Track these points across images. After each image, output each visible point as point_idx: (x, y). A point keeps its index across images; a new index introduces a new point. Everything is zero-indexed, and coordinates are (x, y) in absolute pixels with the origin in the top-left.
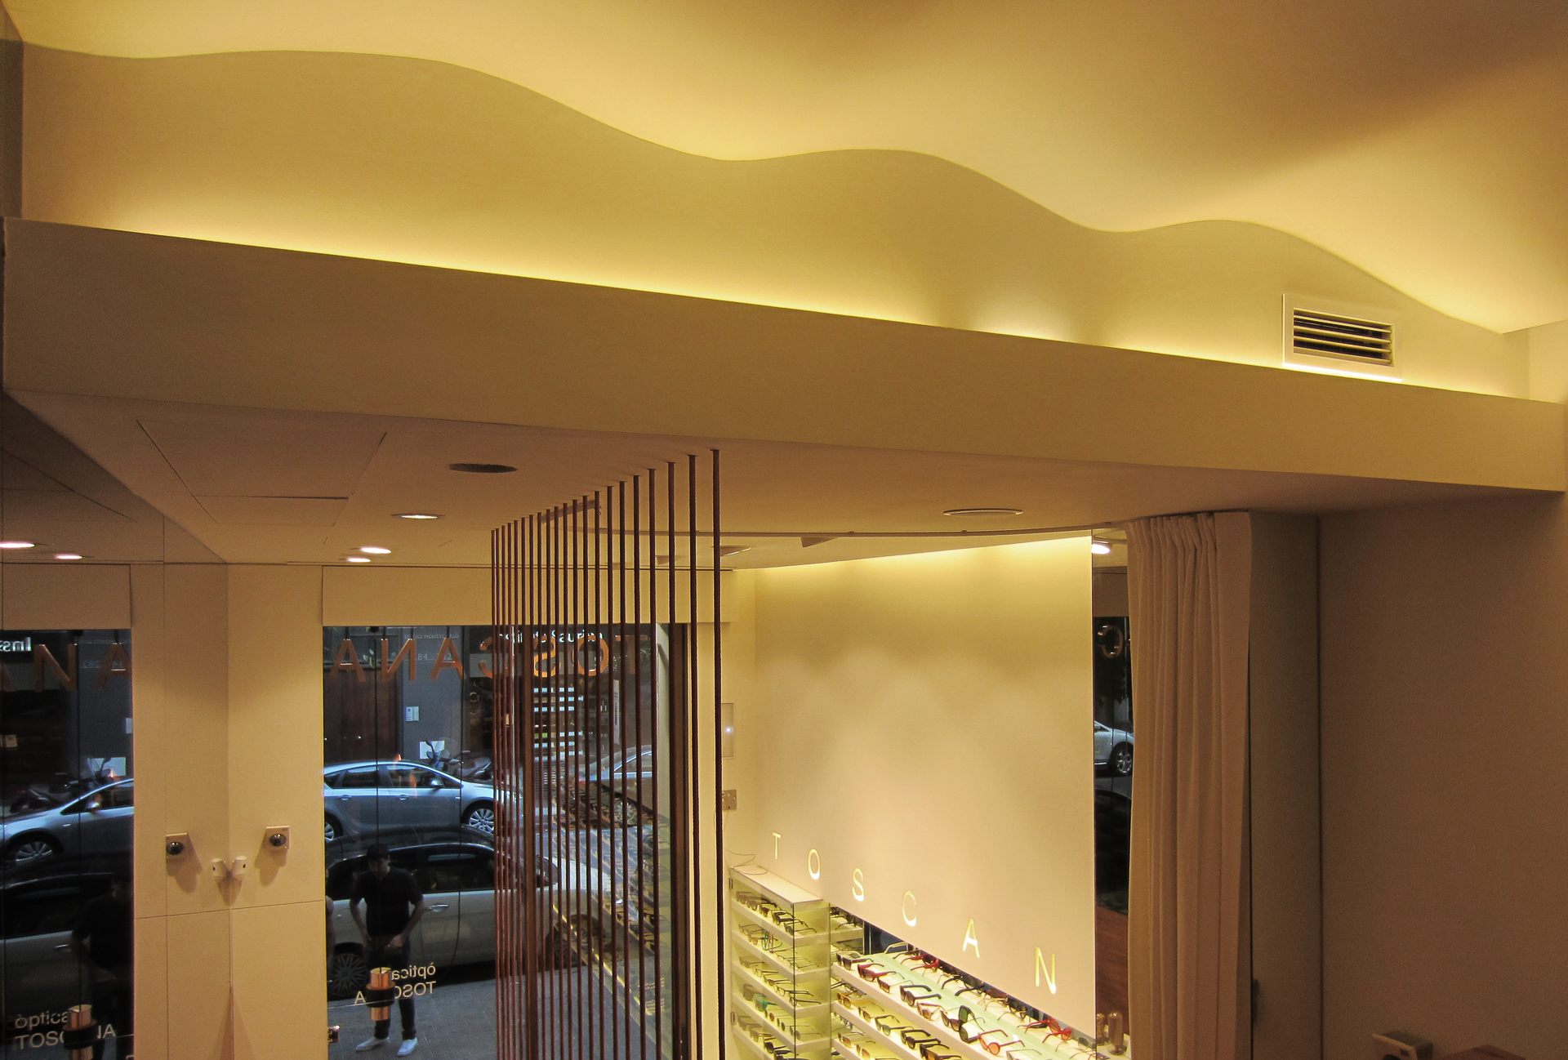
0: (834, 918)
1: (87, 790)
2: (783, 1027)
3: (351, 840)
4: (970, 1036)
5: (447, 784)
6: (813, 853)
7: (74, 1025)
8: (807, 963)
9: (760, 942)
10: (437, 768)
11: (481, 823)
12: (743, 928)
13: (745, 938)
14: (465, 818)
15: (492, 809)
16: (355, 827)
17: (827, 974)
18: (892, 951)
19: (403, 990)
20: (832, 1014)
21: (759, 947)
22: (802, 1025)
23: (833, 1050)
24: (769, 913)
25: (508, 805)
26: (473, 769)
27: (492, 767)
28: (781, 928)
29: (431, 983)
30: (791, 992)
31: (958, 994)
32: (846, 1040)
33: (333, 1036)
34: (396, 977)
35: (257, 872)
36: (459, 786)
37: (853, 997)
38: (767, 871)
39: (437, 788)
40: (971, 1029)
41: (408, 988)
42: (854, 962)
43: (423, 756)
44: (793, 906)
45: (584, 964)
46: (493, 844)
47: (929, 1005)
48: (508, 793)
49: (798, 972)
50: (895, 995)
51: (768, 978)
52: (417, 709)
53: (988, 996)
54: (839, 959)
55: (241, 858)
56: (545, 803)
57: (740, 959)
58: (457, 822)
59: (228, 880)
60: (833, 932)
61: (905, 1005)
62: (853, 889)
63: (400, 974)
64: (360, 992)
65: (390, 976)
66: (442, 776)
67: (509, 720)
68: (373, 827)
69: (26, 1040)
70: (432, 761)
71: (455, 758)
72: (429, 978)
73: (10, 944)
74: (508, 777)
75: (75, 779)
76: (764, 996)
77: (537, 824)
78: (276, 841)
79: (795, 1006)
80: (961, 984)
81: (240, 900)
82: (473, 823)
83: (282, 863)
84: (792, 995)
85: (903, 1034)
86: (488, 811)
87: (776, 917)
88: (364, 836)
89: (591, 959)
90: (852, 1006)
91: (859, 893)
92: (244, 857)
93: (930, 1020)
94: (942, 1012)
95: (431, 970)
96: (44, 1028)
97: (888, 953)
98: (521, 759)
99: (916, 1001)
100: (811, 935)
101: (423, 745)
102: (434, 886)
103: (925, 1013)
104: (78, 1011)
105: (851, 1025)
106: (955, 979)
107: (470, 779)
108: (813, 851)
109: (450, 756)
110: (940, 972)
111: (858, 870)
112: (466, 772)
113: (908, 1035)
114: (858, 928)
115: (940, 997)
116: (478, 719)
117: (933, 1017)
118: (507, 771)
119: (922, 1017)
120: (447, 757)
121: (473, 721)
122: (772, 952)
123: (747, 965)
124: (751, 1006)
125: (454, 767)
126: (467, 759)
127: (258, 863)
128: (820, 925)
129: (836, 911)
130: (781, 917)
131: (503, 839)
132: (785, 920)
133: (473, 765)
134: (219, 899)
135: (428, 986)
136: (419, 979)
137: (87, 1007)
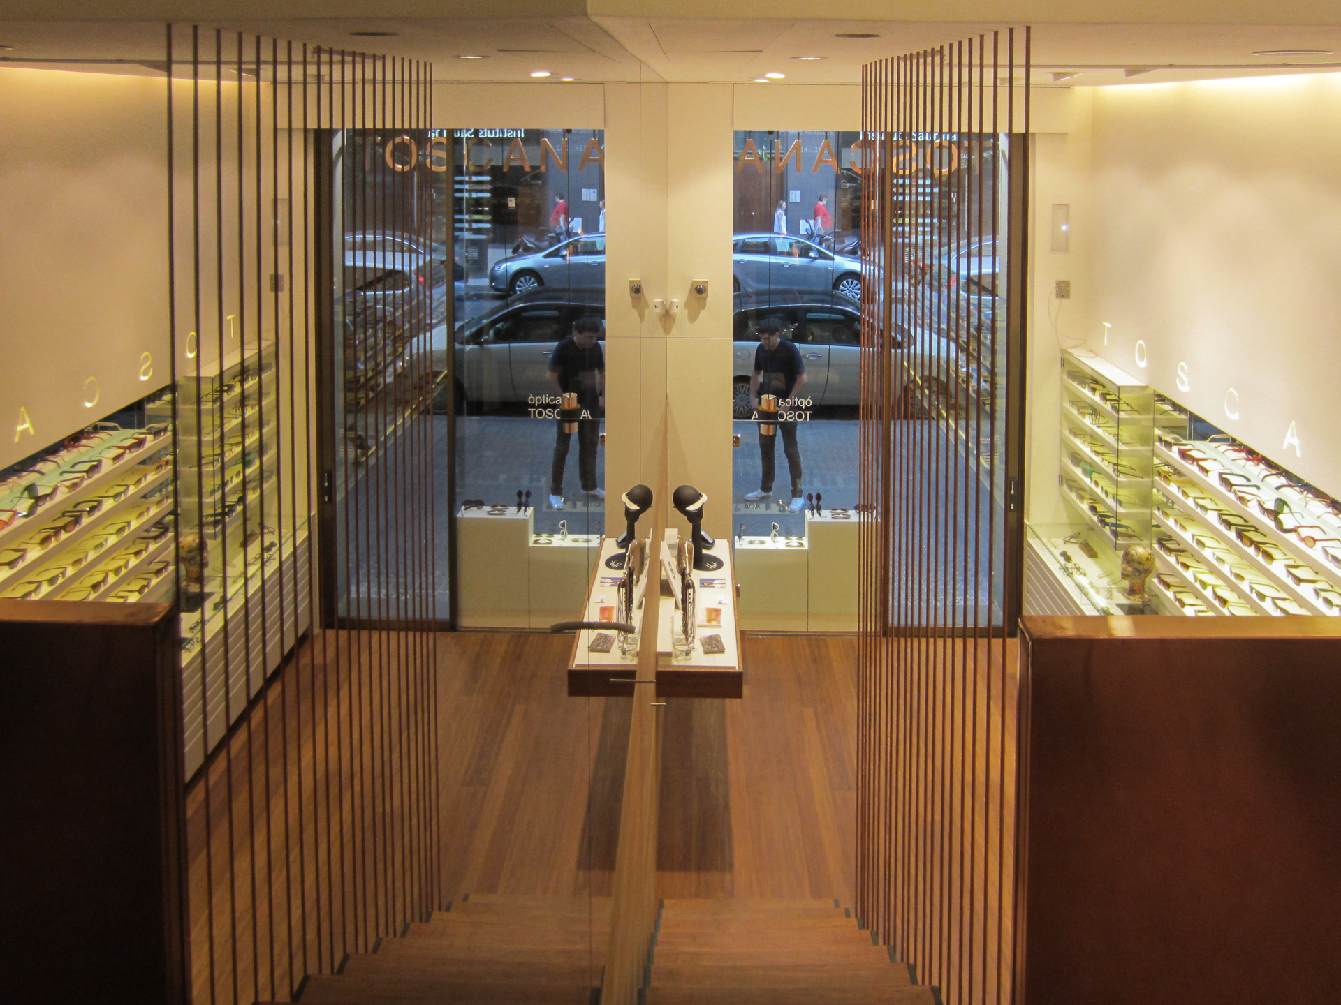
0: (1159, 404)
1: (559, 241)
2: (1107, 493)
3: (747, 295)
4: (1286, 526)
5: (822, 256)
6: (1141, 344)
7: (566, 407)
8: (1131, 441)
9: (1087, 417)
10: (814, 241)
11: (850, 290)
12: (1073, 403)
13: (1074, 411)
14: (836, 285)
15: (859, 281)
16: (751, 286)
17: (1150, 454)
18: (1214, 440)
19: (787, 415)
20: (1155, 490)
21: (1087, 421)
22: (1124, 494)
23: (1154, 523)
24: (1097, 392)
25: (872, 278)
26: (844, 245)
27: (858, 246)
28: (1108, 406)
29: (808, 413)
30: (1114, 464)
31: (1278, 488)
32: (1165, 514)
33: (736, 441)
34: (780, 404)
35: (686, 312)
36: (833, 259)
37: (1175, 477)
38: (1097, 355)
39: (815, 259)
40: (1287, 520)
42: (1175, 444)
43: (803, 231)
44: (1118, 388)
45: (933, 419)
46: (858, 309)
47: (1246, 493)
48: (872, 268)
49: (1122, 447)
50: (1213, 480)
51: (1095, 449)
52: (798, 192)
53: (1310, 495)
54: (1160, 440)
55: (675, 300)
56: (900, 278)
57: (1070, 430)
58: (830, 288)
59: (667, 316)
60: (1157, 416)
61: (1223, 489)
62: (1178, 379)
66: (817, 249)
67: (875, 205)
68: (766, 287)
69: (534, 412)
70: (810, 236)
72: (807, 409)
73: (514, 347)
74: (872, 254)
75: (551, 233)
76: (1091, 465)
77: (893, 296)
78: (700, 290)
79: (1117, 476)
80: (1283, 480)
81: (675, 332)
82: (842, 291)
83: (704, 307)
84: (1116, 467)
85: (1220, 516)
86: (855, 282)
87: (1104, 397)
88: (759, 293)
89: (939, 414)
90: (1172, 484)
91: (1183, 383)
92: (678, 299)
93: (1247, 506)
94: (1259, 502)
95: (809, 403)
96: (546, 406)
97: (1210, 441)
98: (882, 241)
99: (1234, 487)
100: (1137, 416)
101: (802, 222)
102: (810, 338)
103: (1241, 499)
105: (1173, 503)
106: (1276, 474)
107: (841, 253)
108: (1141, 342)
110: (1262, 466)
111: (1182, 363)
112: (838, 247)
113: (1224, 517)
114: (1183, 416)
115: (1258, 488)
116: (848, 204)
117: (1249, 504)
118: (872, 249)
119: (1239, 503)
121: (844, 205)
122: (1099, 427)
123: (1075, 435)
124: (1078, 471)
125: (828, 242)
126: (838, 237)
127: (687, 305)
128: (1145, 408)
129: (1162, 399)
130: (1108, 397)
131: (867, 306)
132: (1111, 400)
133: (844, 242)
134: (661, 329)
135: (806, 415)
136: (799, 408)
137: (574, 395)
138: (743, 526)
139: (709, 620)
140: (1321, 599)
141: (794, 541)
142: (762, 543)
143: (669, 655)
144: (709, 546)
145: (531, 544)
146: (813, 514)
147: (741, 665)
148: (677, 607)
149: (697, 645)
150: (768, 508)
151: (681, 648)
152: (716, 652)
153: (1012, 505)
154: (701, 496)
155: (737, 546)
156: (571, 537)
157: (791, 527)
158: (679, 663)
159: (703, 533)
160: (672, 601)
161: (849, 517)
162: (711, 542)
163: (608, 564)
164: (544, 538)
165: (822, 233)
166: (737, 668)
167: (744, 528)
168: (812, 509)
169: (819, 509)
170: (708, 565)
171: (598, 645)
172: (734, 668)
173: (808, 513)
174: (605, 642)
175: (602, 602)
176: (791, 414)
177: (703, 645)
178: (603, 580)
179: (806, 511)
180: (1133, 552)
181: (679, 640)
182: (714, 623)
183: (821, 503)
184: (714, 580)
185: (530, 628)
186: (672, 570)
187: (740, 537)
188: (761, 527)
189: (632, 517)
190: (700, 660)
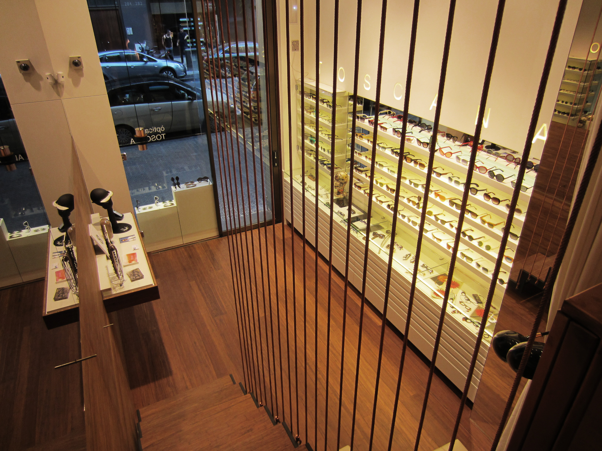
2: (324, 150)
5: (150, 60)
6: (341, 70)
9: (311, 113)
10: (145, 53)
11: (169, 75)
19: (151, 138)
25: (177, 69)
26: (160, 55)
29: (163, 135)
31: (420, 132)
32: (359, 154)
33: (124, 157)
34: (147, 132)
35: (70, 80)
36: (156, 61)
39: (146, 62)
41: (154, 137)
42: (365, 118)
47: (410, 136)
50: (390, 133)
52: (131, 29)
55: (60, 73)
58: (159, 74)
59: (56, 84)
62: (364, 85)
63: (149, 131)
64: (132, 139)
65: (144, 132)
66: (148, 57)
70: (142, 51)
71: (152, 50)
72: (162, 132)
78: (76, 64)
81: (65, 95)
83: (82, 75)
85: (392, 150)
88: (120, 80)
91: (367, 86)
92: (62, 72)
93: (411, 143)
94: (416, 140)
95: (163, 129)
101: (137, 44)
102: (153, 100)
103: (407, 140)
104: (3, 148)
107: (160, 58)
108: (341, 68)
109: (149, 49)
111: (366, 76)
112: (157, 55)
113: (395, 151)
115: (412, 133)
120: (148, 49)
125: (152, 53)
126: (157, 50)
127: (69, 76)
130: (324, 101)
132: (325, 102)
133: (160, 53)
134: (55, 95)
135: (162, 136)
136: (157, 133)
137: (6, 147)
138: (138, 202)
139: (130, 262)
140: (453, 182)
141: (168, 203)
142: (151, 208)
143: (110, 289)
144: (120, 218)
145: (8, 239)
146: (176, 188)
147: (155, 282)
148: (108, 258)
149: (126, 277)
150: (150, 189)
151: (116, 282)
152: (139, 279)
153: (276, 164)
154: (108, 192)
155: (137, 212)
156: (33, 229)
157: (164, 197)
158: (117, 291)
159: (115, 212)
160: (104, 257)
161: (195, 185)
162: (121, 216)
163: (55, 243)
164: (16, 234)
165: (148, 48)
166: (154, 285)
167: (139, 202)
168: (175, 185)
169: (179, 184)
170: (122, 229)
171: (59, 296)
172: (152, 285)
173: (173, 188)
174: (63, 293)
175: (56, 268)
176: (153, 137)
177: (130, 277)
178: (54, 254)
179: (172, 187)
180: (339, 175)
181: (114, 278)
182: (133, 262)
183: (179, 181)
184: (128, 237)
185: (23, 282)
186: (100, 239)
187: (137, 208)
188: (149, 199)
189: (64, 215)
190: (130, 286)
